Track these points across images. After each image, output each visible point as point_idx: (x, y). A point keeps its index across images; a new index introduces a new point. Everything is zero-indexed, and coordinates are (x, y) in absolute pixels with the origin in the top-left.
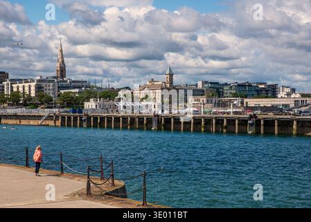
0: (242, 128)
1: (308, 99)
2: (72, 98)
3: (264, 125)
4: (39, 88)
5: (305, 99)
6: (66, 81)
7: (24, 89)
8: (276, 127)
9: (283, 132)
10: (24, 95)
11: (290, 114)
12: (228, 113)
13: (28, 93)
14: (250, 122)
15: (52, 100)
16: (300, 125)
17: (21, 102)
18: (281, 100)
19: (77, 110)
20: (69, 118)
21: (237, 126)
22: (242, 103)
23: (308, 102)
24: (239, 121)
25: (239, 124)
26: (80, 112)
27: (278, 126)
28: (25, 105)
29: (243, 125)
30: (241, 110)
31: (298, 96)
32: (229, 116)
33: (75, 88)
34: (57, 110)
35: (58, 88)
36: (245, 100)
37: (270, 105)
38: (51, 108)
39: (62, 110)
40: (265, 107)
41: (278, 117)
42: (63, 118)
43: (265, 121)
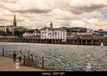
0: (75, 42)
1: (96, 33)
2: (19, 32)
3: (83, 41)
4: (7, 29)
5: (95, 33)
6: (17, 27)
7: (2, 29)
8: (86, 42)
9: (88, 43)
10: (2, 32)
11: (91, 38)
12: (71, 37)
13: (4, 31)
14: (78, 40)
15: (12, 33)
16: (94, 41)
17: (1, 34)
18: (88, 33)
19: (21, 37)
20: (18, 39)
21: (73, 42)
22: (75, 34)
23: (96, 34)
24: (74, 40)
25: (74, 41)
26: (22, 37)
27: (87, 41)
28: (3, 35)
29: (76, 41)
30: (75, 36)
31: (93, 32)
32: (71, 38)
33: (20, 29)
34: (14, 36)
35: (14, 29)
36: (76, 33)
37: (84, 35)
38: (12, 36)
39: (15, 37)
40: (83, 35)
41: (87, 38)
42: (16, 39)
43: (83, 40)
